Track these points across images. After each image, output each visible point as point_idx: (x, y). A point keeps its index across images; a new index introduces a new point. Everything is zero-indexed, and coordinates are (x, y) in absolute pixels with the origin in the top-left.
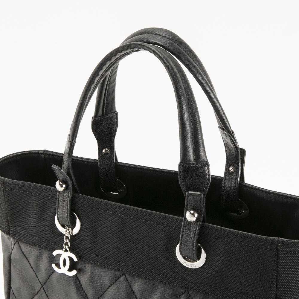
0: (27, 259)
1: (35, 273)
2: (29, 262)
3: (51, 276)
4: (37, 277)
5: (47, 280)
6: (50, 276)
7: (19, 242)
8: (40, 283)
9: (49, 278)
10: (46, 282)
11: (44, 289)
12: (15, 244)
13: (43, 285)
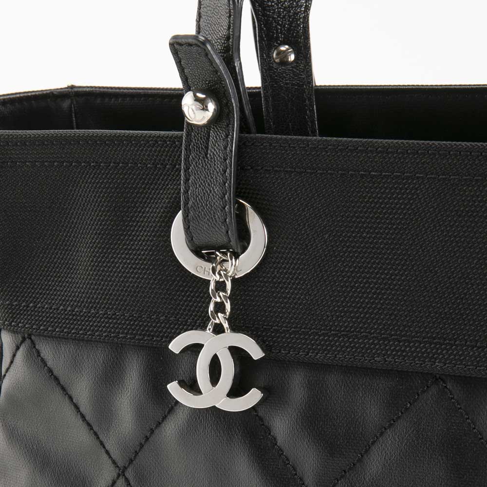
0: (63, 389)
1: (96, 434)
2: (71, 398)
3: (157, 431)
4: (102, 444)
5: (142, 446)
6: (152, 431)
7: (33, 337)
8: (114, 462)
9: (147, 439)
10: (136, 453)
11: (127, 480)
12: (18, 348)
13: (125, 468)
